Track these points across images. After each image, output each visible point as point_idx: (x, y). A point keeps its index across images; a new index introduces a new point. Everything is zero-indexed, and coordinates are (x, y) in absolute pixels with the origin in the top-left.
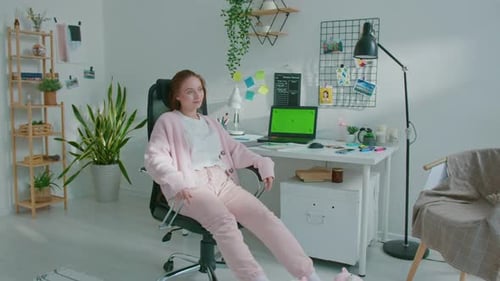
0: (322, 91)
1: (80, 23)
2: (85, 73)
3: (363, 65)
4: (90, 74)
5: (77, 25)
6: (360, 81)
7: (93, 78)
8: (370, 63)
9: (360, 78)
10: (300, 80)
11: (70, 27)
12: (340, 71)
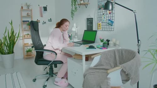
0: (98, 24)
1: (47, 6)
2: (48, 20)
3: (110, 13)
4: (50, 20)
5: (46, 6)
6: (109, 20)
7: (51, 21)
8: (112, 12)
9: (109, 19)
10: (93, 20)
11: (43, 7)
12: (103, 16)
